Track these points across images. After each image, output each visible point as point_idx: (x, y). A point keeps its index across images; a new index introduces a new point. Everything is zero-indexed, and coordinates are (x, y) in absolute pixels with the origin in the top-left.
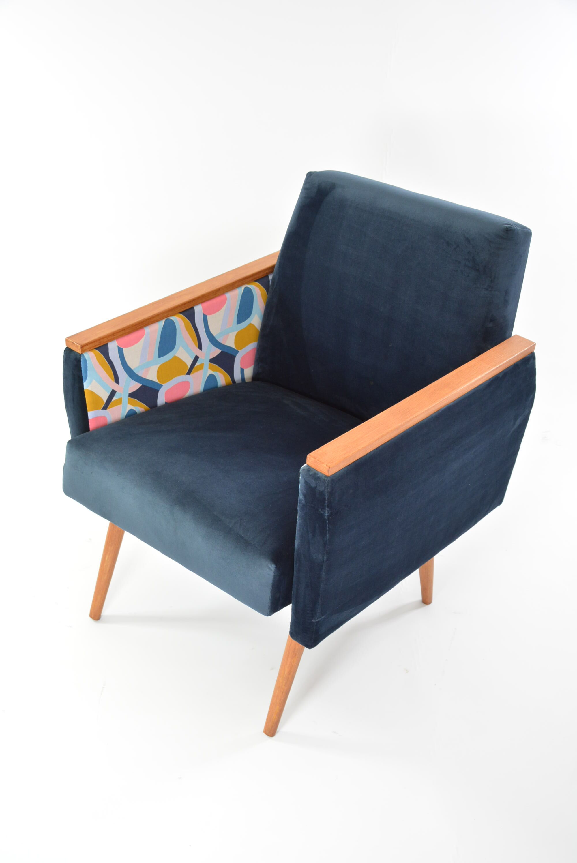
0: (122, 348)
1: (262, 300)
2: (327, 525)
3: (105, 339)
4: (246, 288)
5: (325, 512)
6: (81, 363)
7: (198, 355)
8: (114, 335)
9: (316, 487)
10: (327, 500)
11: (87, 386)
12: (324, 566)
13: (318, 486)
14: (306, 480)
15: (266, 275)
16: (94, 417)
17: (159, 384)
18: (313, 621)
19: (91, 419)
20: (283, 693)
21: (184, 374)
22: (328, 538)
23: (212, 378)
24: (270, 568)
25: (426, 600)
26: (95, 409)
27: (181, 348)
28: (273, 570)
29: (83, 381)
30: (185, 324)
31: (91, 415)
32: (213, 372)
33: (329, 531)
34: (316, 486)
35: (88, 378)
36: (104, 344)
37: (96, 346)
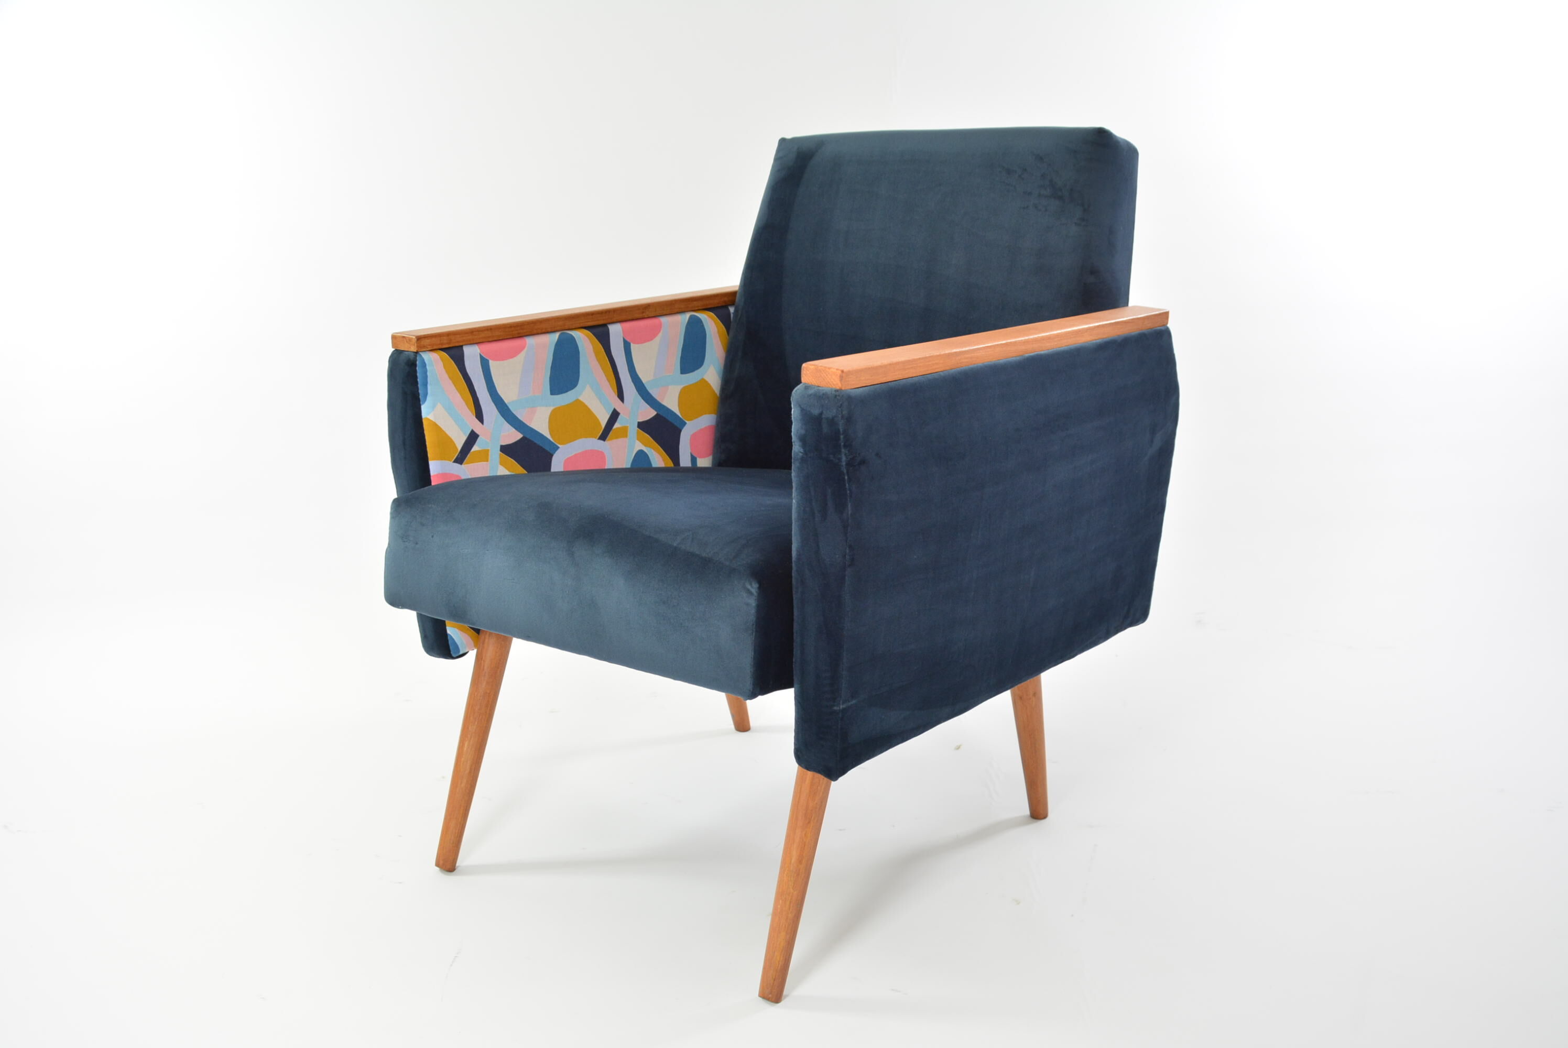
0: (487, 358)
1: (720, 343)
2: (847, 485)
3: (458, 336)
4: (691, 317)
5: (840, 459)
6: (417, 368)
7: (618, 410)
8: (475, 333)
9: (821, 414)
10: (843, 434)
11: (426, 411)
12: (847, 578)
13: (824, 411)
14: (802, 406)
15: (724, 304)
16: (441, 472)
17: (553, 443)
18: (835, 708)
19: (434, 476)
20: (790, 902)
21: (596, 438)
22: (850, 513)
23: (641, 454)
24: (749, 590)
25: (1038, 811)
26: (442, 457)
27: (588, 389)
28: (755, 594)
29: (421, 403)
30: (593, 348)
31: (435, 467)
32: (644, 447)
33: (851, 496)
34: (821, 410)
35: (429, 398)
36: (457, 344)
37: (442, 344)
